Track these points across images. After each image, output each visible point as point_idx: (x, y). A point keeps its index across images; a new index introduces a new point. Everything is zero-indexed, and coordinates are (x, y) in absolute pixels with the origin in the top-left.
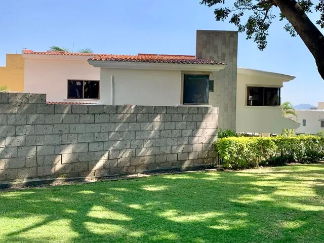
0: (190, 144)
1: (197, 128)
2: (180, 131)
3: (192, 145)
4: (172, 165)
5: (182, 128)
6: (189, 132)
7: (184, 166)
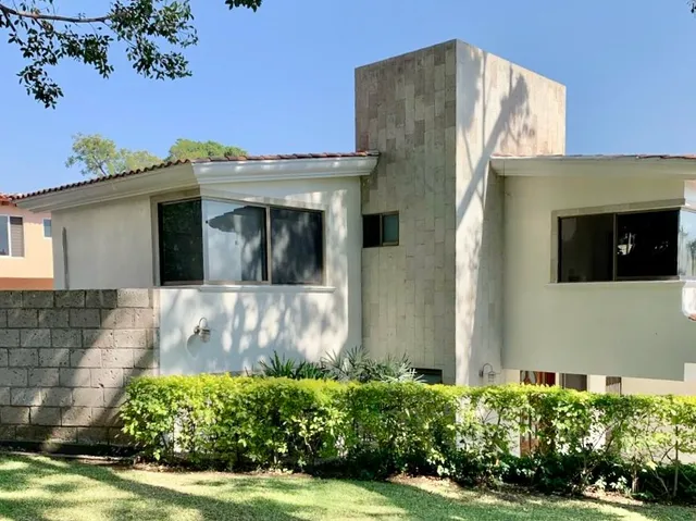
0: (64, 385)
1: (86, 345)
2: (35, 351)
3: (72, 388)
4: (17, 434)
5: (37, 345)
6: (60, 355)
7: (51, 441)
